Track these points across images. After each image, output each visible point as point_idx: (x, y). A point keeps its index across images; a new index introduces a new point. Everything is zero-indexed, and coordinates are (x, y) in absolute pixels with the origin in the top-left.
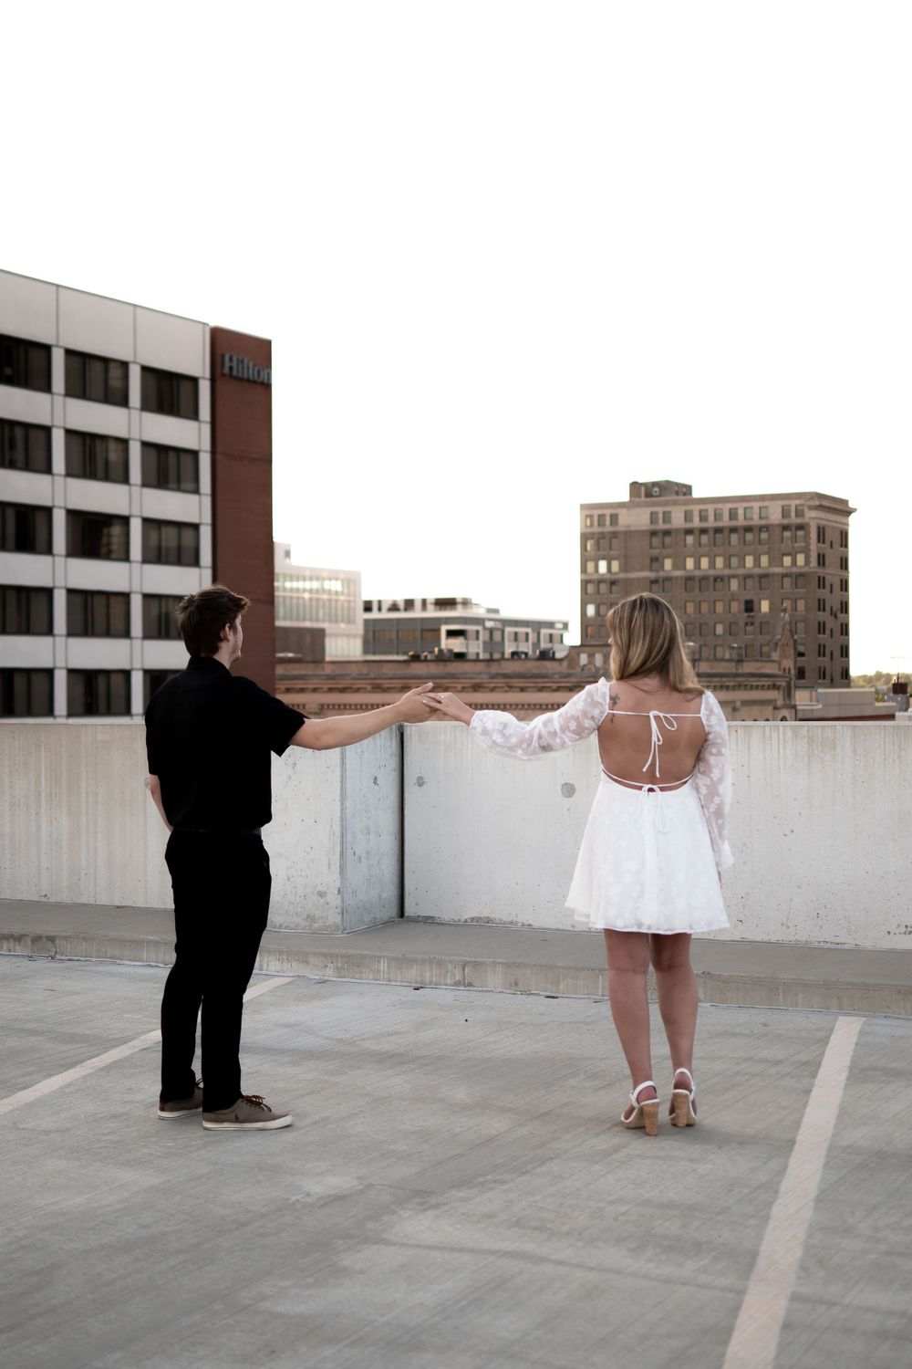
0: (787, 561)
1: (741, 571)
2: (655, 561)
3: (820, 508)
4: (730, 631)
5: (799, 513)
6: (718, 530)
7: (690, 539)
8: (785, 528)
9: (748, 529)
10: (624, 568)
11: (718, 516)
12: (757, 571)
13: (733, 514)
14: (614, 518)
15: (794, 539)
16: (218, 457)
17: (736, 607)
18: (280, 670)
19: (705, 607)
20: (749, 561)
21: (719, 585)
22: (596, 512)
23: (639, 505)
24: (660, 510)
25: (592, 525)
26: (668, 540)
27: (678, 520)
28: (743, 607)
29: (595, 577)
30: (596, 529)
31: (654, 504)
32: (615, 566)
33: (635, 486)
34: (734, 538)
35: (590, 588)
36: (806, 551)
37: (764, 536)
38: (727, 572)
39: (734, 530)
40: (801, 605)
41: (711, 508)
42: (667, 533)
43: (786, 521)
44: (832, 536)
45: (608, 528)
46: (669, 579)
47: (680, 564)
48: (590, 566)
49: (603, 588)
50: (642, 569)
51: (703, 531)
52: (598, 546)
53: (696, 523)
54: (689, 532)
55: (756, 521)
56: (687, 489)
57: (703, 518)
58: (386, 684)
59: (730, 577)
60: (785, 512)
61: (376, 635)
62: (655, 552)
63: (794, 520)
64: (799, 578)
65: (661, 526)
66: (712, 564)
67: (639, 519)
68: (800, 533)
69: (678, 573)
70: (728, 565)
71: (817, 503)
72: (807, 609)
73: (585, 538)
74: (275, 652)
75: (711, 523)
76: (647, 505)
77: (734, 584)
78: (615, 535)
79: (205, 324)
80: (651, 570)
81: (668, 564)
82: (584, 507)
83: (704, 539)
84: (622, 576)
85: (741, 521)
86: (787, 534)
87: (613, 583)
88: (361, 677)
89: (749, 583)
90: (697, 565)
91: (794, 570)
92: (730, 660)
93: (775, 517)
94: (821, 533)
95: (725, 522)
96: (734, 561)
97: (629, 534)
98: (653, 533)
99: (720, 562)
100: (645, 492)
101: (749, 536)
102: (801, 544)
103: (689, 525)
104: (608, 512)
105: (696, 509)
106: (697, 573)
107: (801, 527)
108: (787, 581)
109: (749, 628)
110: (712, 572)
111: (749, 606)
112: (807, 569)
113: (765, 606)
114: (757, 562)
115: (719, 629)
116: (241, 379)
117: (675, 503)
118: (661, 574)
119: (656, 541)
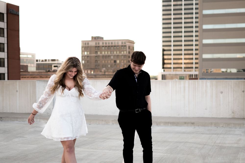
0: (122, 53)
1: (113, 55)
2: (96, 52)
3: (129, 42)
4: (111, 66)
5: (125, 43)
6: (109, 46)
7: (103, 48)
8: (122, 46)
9: (115, 46)
10: (90, 53)
11: (109, 43)
12: (117, 55)
13: (112, 43)
14: (88, 44)
15: (124, 48)
16: (8, 30)
17: (112, 62)
18: (21, 73)
19: (106, 62)
20: (115, 53)
21: (109, 57)
22: (84, 42)
23: (93, 41)
24: (97, 42)
25: (84, 45)
26: (99, 48)
27: (101, 44)
28: (114, 61)
29: (84, 55)
30: (84, 46)
31: (97, 41)
32: (88, 53)
33: (92, 37)
34: (112, 48)
35: (83, 57)
36: (126, 51)
37: (118, 48)
38: (111, 55)
39: (112, 46)
40: (125, 61)
41: (107, 42)
42: (99, 47)
43: (122, 45)
44: (131, 48)
45: (87, 45)
46: (99, 56)
47: (101, 53)
48: (83, 53)
49: (86, 57)
50: (94, 54)
51: (106, 46)
52: (85, 49)
53: (104, 45)
54: (103, 46)
55: (116, 45)
56: (102, 38)
57: (106, 44)
58: (43, 76)
59: (111, 56)
60: (122, 43)
61: (39, 66)
62: (96, 50)
63: (124, 44)
64: (125, 56)
65: (97, 45)
66: (108, 53)
67: (93, 44)
68: (125, 47)
69: (101, 55)
70: (111, 53)
71: (128, 41)
72: (126, 62)
73: (82, 47)
74: (20, 69)
75: (107, 45)
76: (95, 41)
77: (112, 57)
78: (88, 47)
79: (5, 2)
80: (96, 54)
81: (99, 53)
82: (82, 41)
83: (106, 48)
84: (90, 55)
85: (113, 45)
86: (122, 47)
87: (88, 56)
88: (38, 75)
89: (115, 57)
90: (105, 53)
91: (124, 54)
92: (112, 72)
93: (120, 44)
94: (129, 47)
95: (110, 45)
96: (112, 52)
97: (91, 47)
98: (96, 47)
99: (109, 53)
100: (94, 38)
101: (115, 48)
102: (125, 49)
103: (103, 45)
104: (87, 42)
105: (104, 42)
106: (105, 55)
107: (125, 46)
108: (122, 57)
109: (115, 66)
110: (108, 55)
111: (115, 62)
112: (126, 54)
113: (118, 62)
114: (117, 53)
115: (109, 66)
116: (13, 14)
117: (101, 41)
118: (97, 55)
119: (97, 48)
